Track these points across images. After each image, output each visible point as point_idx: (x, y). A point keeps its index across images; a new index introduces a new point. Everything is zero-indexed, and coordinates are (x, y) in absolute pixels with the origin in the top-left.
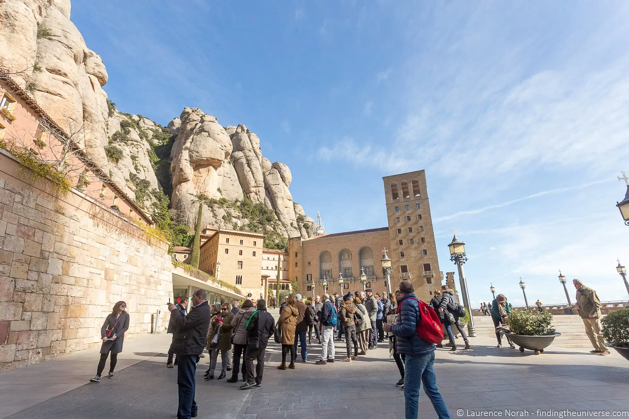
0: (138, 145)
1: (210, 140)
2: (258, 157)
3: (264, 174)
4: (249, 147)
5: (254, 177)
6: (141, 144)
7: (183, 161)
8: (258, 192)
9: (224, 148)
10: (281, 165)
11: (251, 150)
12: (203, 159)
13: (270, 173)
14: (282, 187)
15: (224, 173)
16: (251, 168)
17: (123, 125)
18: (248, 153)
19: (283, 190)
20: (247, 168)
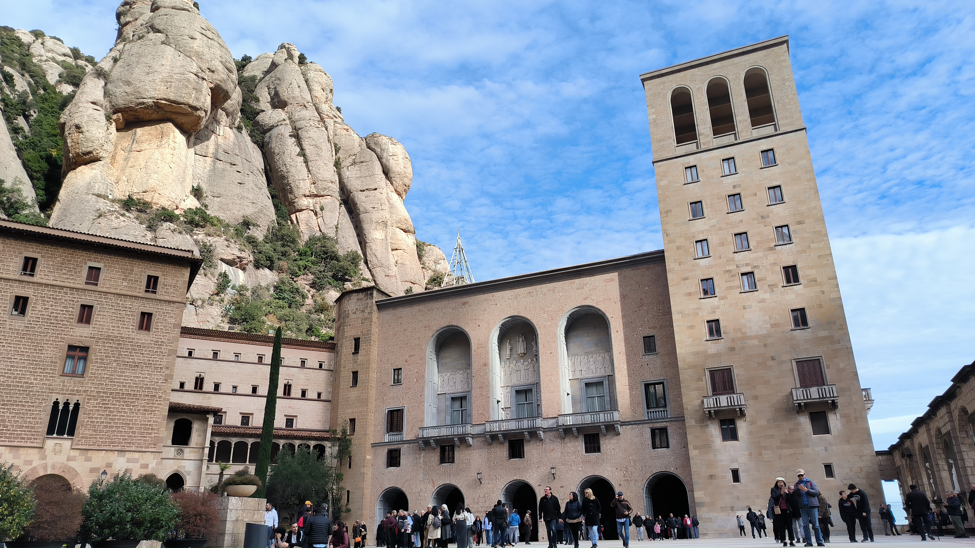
1: (169, 51)
2: (324, 122)
3: (337, 164)
4: (303, 98)
5: (309, 171)
7: (86, 105)
8: (318, 210)
9: (207, 75)
10: (384, 140)
11: (306, 104)
12: (145, 101)
13: (354, 163)
14: (385, 195)
15: (217, 150)
16: (302, 149)
18: (301, 114)
19: (387, 203)
20: (292, 148)
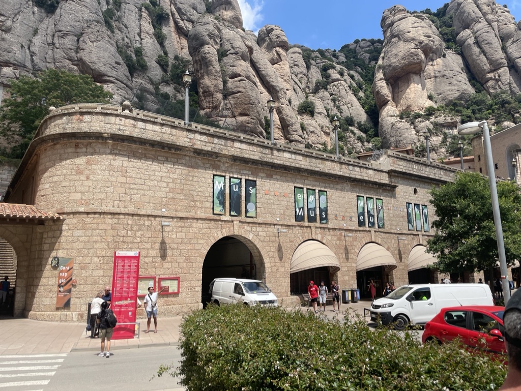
0: (339, 84)
1: (401, 43)
3: (503, 47)
4: (477, 17)
6: (342, 82)
7: (378, 82)
8: (498, 78)
12: (398, 70)
15: (435, 73)
16: (481, 48)
17: (325, 69)
18: (478, 27)
20: (476, 50)
